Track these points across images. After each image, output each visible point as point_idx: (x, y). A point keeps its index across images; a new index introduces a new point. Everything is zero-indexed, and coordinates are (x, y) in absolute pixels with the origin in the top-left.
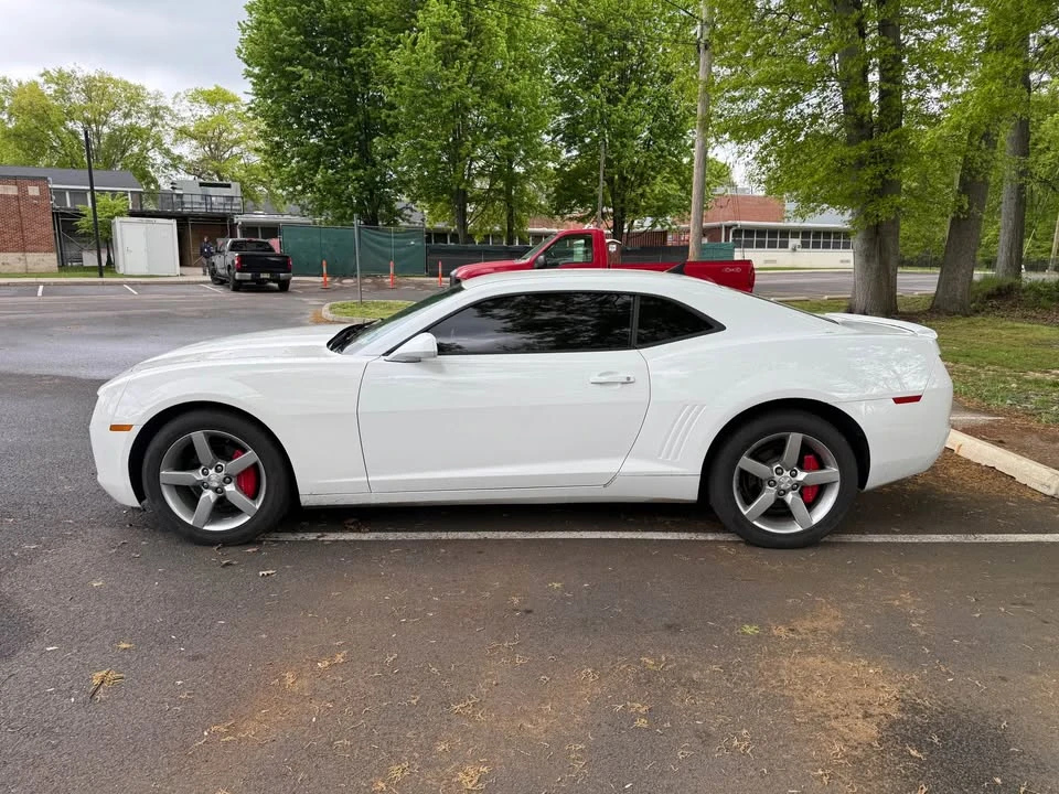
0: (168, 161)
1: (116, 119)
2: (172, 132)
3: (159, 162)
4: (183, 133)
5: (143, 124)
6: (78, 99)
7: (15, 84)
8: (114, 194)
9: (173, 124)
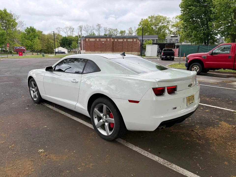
0: (169, 32)
1: (160, 24)
2: (171, 26)
3: (168, 33)
4: (173, 26)
5: (165, 25)
6: (154, 21)
7: (144, 20)
8: (149, 40)
9: (171, 24)
